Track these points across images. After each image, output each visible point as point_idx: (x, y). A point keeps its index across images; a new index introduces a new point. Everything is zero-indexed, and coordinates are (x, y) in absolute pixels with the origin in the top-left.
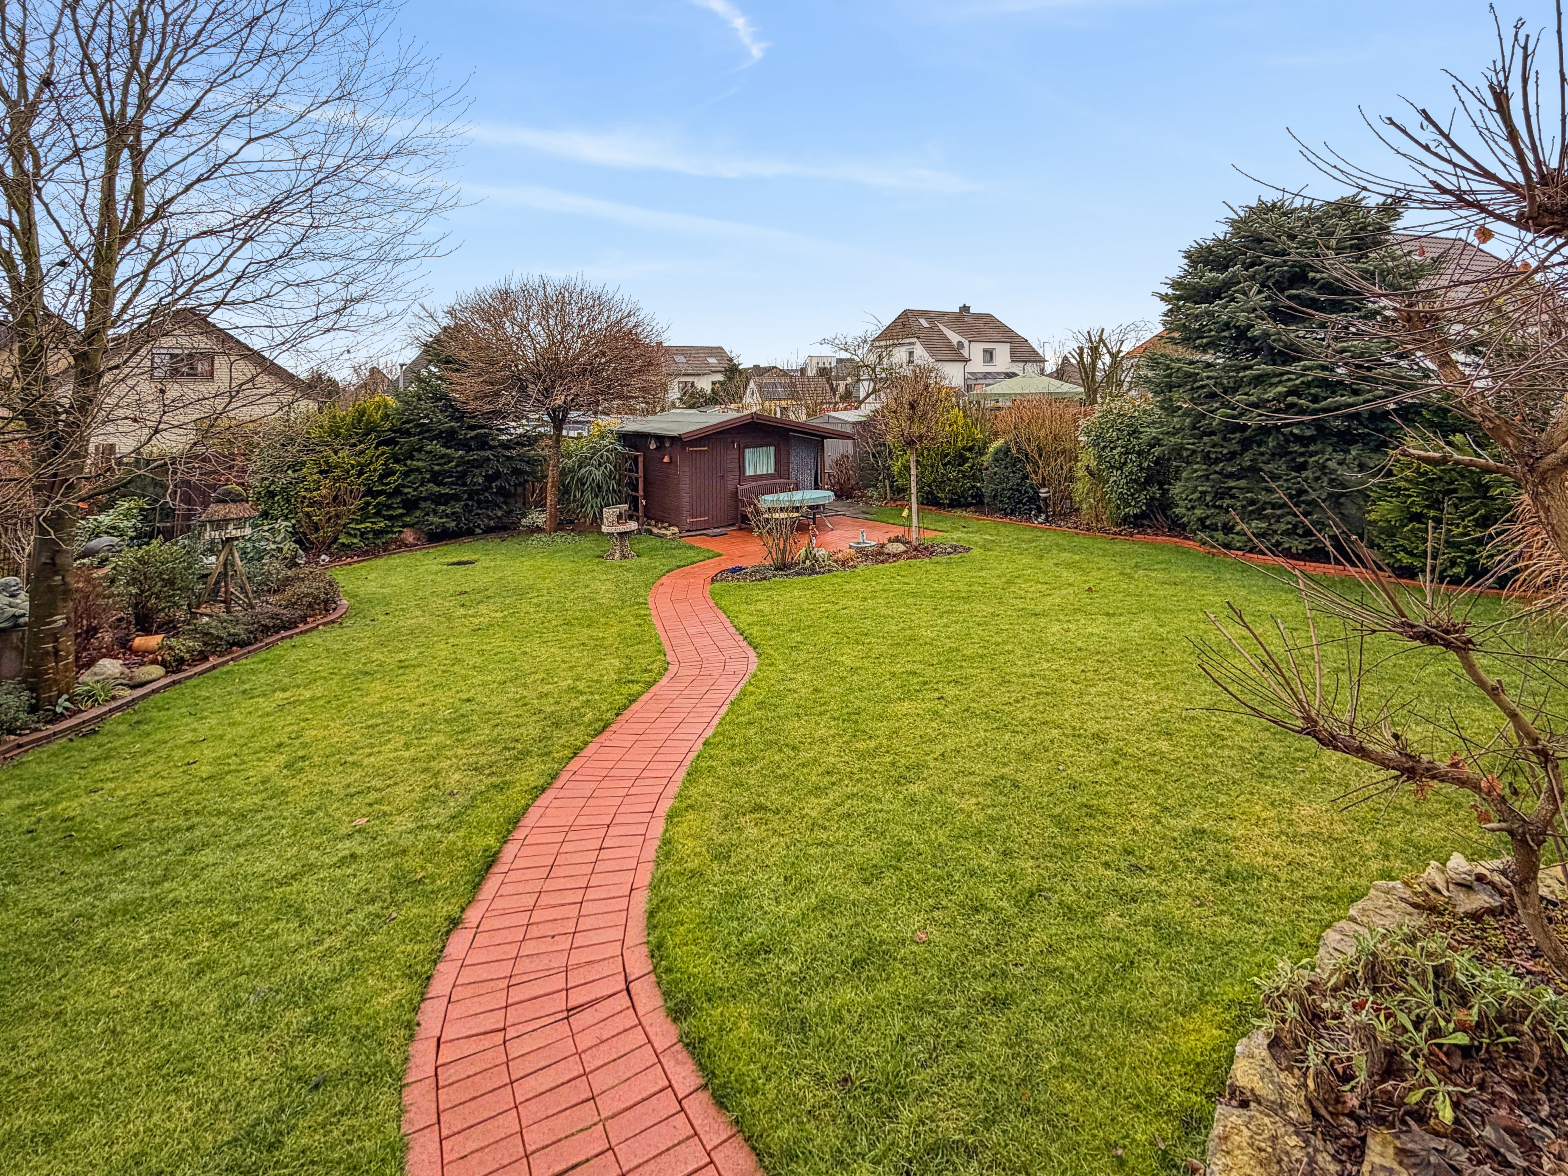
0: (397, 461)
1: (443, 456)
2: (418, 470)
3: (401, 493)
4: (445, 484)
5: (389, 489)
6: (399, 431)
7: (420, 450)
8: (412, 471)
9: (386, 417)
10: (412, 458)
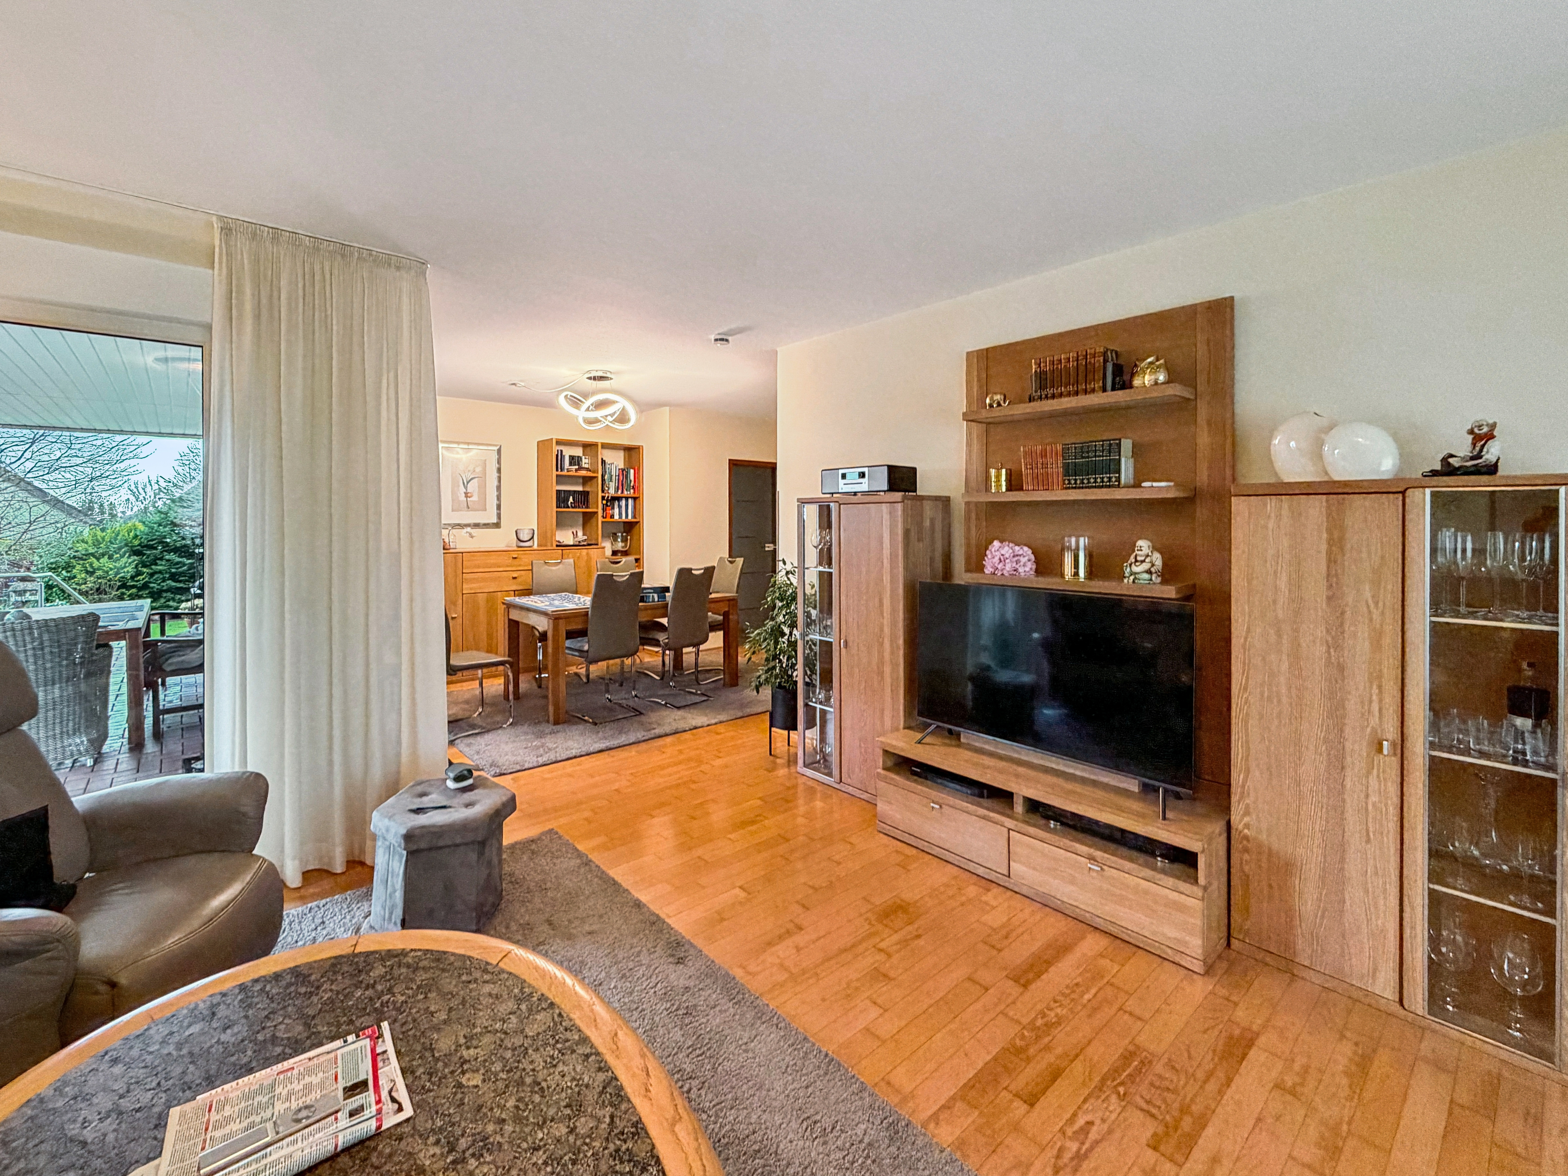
0: (145, 566)
1: (178, 563)
2: (160, 572)
3: (148, 587)
4: (180, 582)
5: (139, 584)
6: (146, 546)
7: (161, 559)
8: (155, 573)
9: (136, 536)
10: (156, 564)
